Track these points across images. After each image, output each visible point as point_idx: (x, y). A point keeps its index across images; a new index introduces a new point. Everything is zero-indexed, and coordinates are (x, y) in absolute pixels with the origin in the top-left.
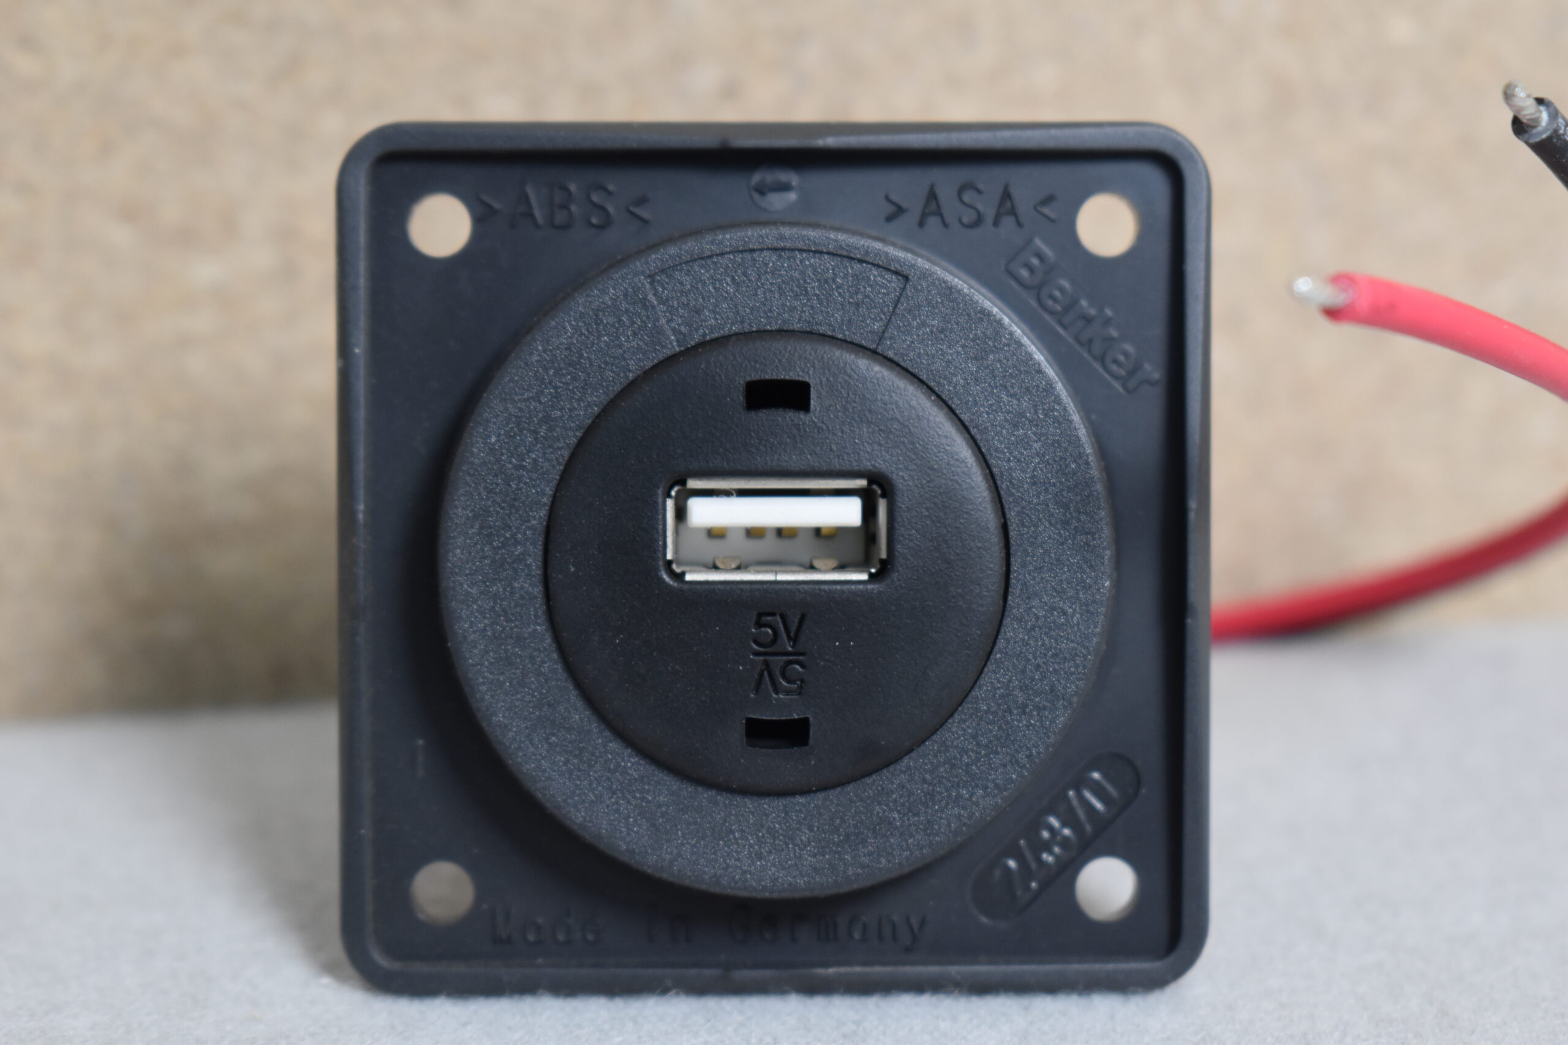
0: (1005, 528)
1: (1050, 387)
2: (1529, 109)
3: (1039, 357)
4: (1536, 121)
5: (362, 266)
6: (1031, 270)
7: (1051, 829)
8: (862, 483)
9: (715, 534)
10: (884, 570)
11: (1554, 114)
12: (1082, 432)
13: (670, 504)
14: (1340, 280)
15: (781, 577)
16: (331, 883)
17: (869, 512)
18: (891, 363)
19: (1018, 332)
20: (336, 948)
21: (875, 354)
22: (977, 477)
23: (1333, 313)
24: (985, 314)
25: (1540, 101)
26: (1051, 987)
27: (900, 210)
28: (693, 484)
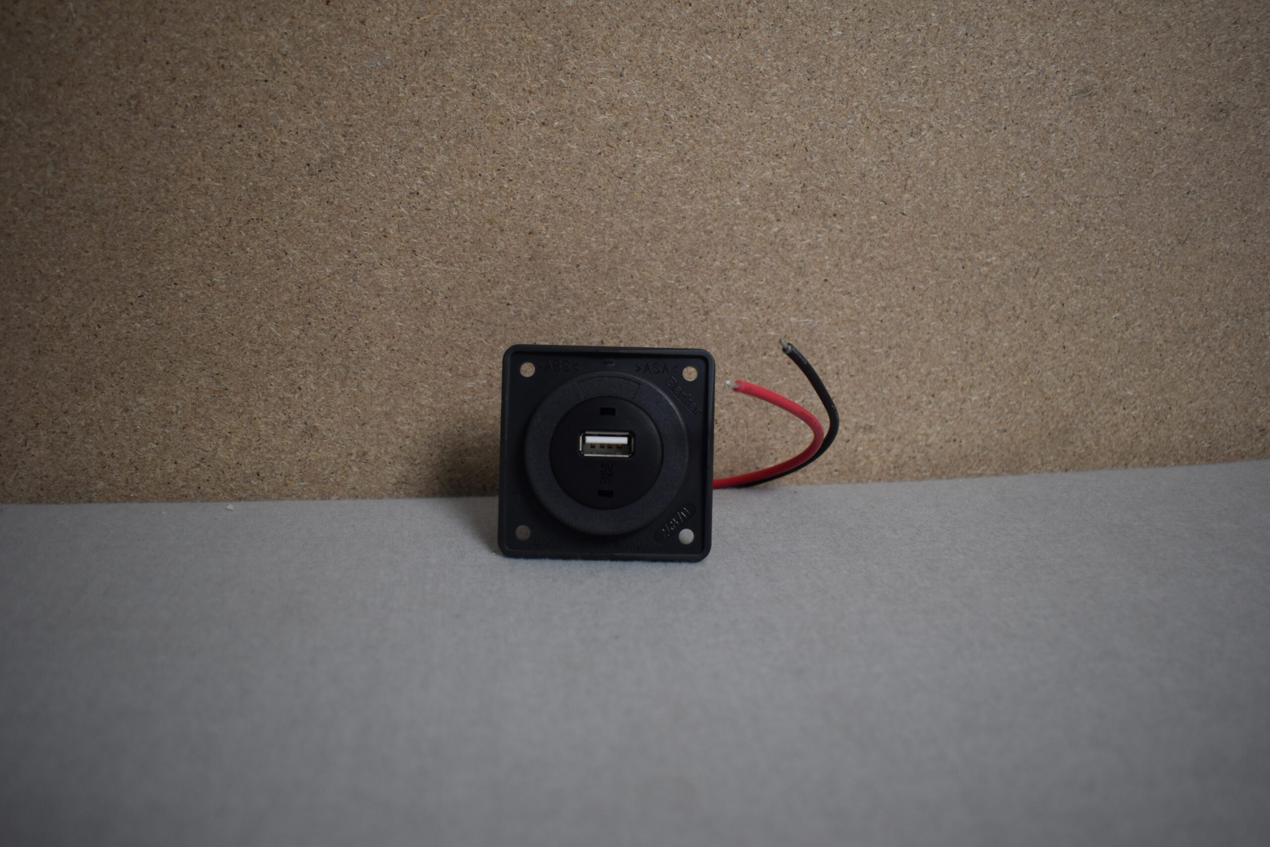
0: (662, 445)
1: (674, 411)
2: (786, 345)
3: (672, 404)
4: (788, 348)
5: (508, 379)
6: (671, 384)
7: (673, 521)
8: (627, 434)
9: (593, 446)
10: (633, 454)
11: (792, 347)
12: (682, 423)
13: (581, 437)
14: (738, 382)
15: (608, 456)
16: (495, 533)
17: (629, 441)
18: (636, 405)
19: (666, 398)
20: (497, 547)
21: (632, 402)
22: (656, 432)
23: (736, 390)
24: (659, 393)
25: (789, 344)
26: (672, 560)
27: (640, 369)
28: (587, 433)
